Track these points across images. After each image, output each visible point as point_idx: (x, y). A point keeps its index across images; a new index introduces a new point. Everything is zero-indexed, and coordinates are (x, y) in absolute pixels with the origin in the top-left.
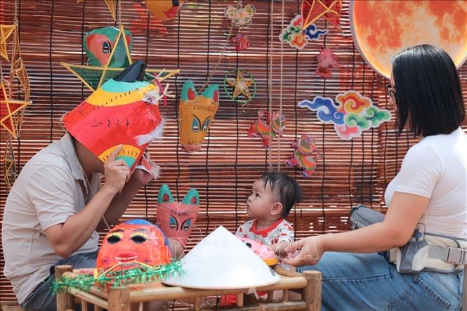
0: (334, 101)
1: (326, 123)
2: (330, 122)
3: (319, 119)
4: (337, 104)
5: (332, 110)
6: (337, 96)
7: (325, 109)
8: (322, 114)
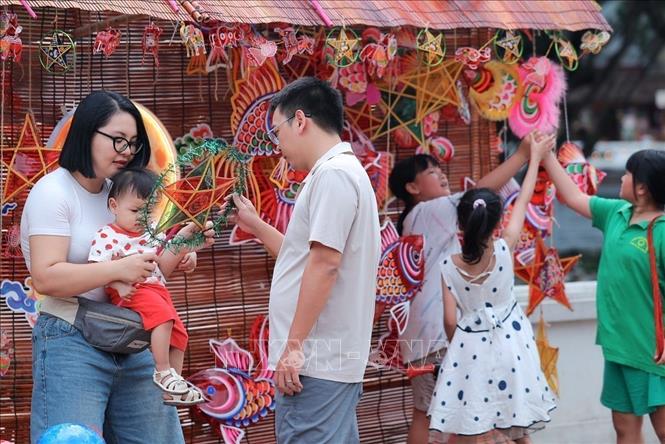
0: (24, 285)
1: (16, 311)
2: (21, 310)
3: (9, 307)
4: (27, 289)
5: (23, 296)
6: (27, 280)
7: (14, 295)
8: (11, 300)
